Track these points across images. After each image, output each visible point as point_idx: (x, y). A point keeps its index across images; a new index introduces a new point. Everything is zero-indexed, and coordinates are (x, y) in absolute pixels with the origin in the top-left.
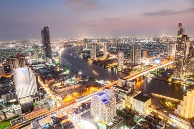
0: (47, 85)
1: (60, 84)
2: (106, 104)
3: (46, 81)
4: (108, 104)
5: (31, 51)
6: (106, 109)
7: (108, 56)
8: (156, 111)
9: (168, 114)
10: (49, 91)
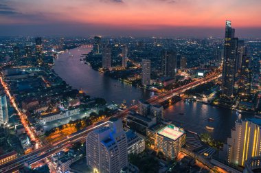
0: (24, 111)
1: (46, 109)
2: (109, 147)
3: (23, 103)
4: (113, 146)
5: (10, 54)
7: (130, 65)
9: (210, 159)
10: (26, 120)
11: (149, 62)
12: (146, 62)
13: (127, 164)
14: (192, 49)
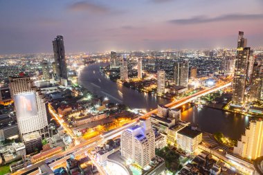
0: (61, 116)
1: (79, 114)
2: (141, 140)
3: (59, 110)
4: (144, 141)
5: (38, 70)
6: (141, 147)
7: (144, 76)
8: (209, 150)
9: (225, 154)
10: (63, 123)
11: (164, 73)
12: (162, 74)
13: (154, 156)
14: (201, 61)
